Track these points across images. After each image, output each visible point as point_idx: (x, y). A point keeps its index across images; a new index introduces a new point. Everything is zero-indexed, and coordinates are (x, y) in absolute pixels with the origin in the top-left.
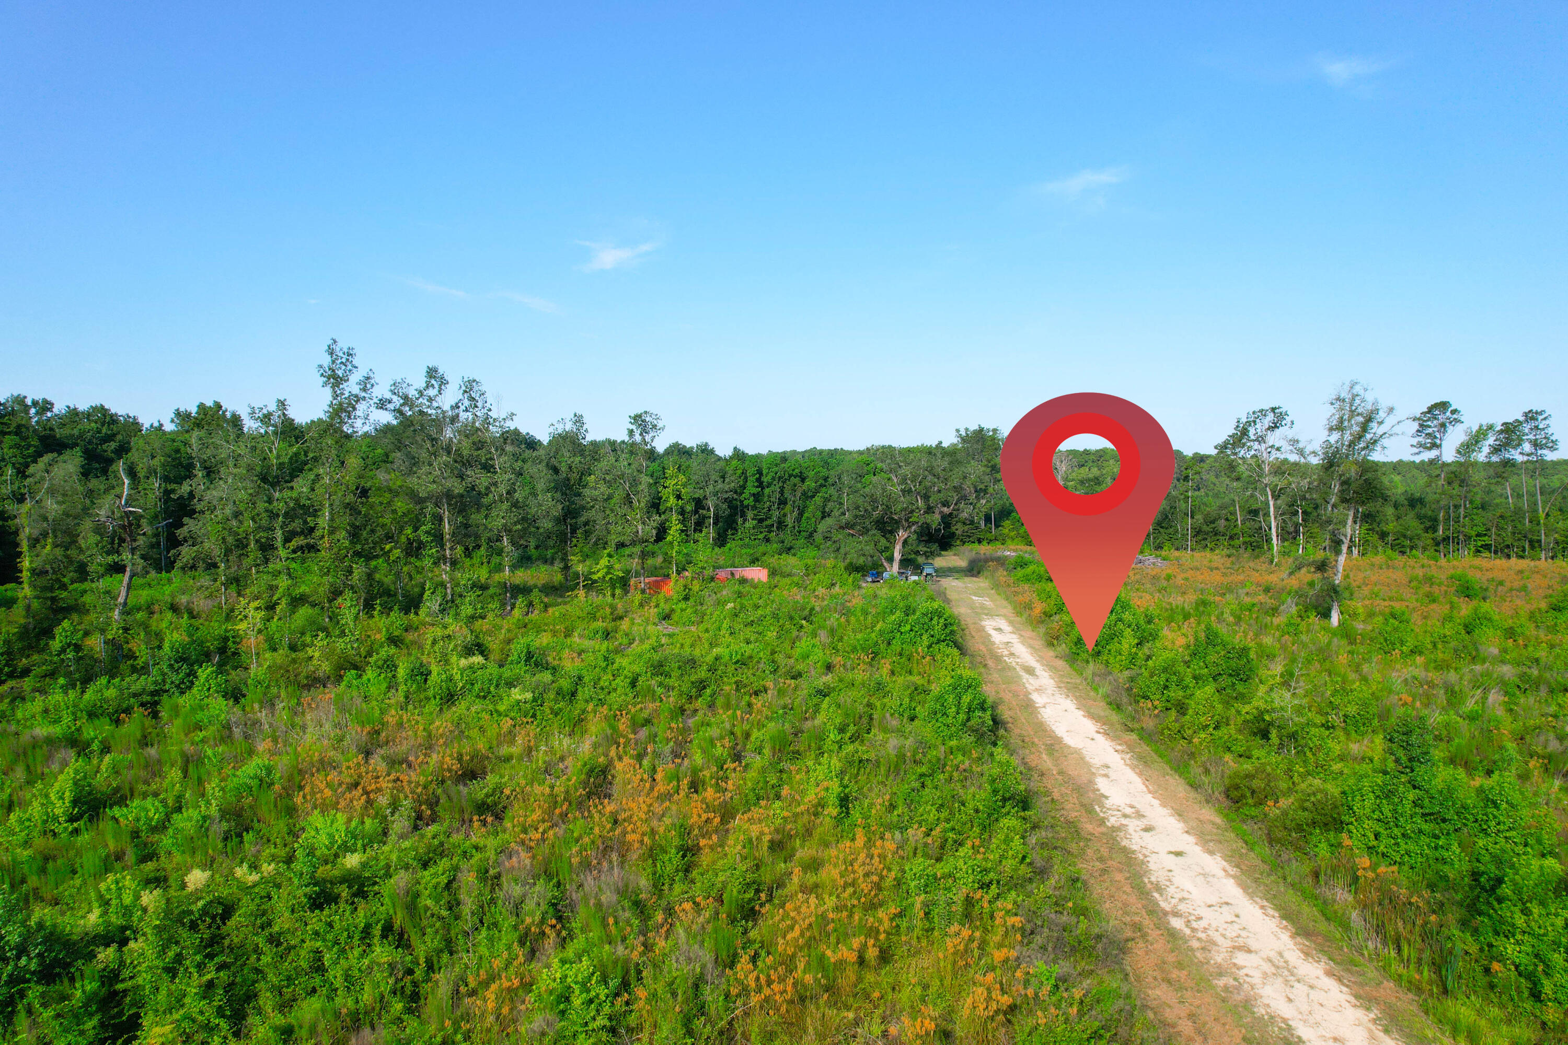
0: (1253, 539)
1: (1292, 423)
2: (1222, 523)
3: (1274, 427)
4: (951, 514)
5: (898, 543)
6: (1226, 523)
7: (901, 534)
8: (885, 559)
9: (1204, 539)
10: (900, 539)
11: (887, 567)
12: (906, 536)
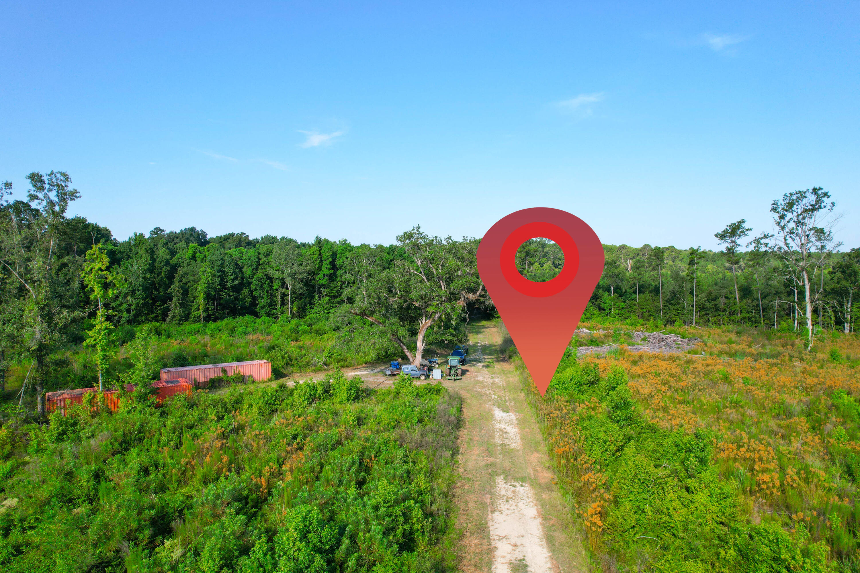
0: (750, 315)
1: (833, 204)
2: (722, 300)
3: (814, 208)
4: (477, 300)
5: (421, 332)
6: (726, 301)
7: (424, 322)
8: (408, 349)
9: (707, 314)
10: (423, 327)
11: (410, 357)
12: (429, 324)
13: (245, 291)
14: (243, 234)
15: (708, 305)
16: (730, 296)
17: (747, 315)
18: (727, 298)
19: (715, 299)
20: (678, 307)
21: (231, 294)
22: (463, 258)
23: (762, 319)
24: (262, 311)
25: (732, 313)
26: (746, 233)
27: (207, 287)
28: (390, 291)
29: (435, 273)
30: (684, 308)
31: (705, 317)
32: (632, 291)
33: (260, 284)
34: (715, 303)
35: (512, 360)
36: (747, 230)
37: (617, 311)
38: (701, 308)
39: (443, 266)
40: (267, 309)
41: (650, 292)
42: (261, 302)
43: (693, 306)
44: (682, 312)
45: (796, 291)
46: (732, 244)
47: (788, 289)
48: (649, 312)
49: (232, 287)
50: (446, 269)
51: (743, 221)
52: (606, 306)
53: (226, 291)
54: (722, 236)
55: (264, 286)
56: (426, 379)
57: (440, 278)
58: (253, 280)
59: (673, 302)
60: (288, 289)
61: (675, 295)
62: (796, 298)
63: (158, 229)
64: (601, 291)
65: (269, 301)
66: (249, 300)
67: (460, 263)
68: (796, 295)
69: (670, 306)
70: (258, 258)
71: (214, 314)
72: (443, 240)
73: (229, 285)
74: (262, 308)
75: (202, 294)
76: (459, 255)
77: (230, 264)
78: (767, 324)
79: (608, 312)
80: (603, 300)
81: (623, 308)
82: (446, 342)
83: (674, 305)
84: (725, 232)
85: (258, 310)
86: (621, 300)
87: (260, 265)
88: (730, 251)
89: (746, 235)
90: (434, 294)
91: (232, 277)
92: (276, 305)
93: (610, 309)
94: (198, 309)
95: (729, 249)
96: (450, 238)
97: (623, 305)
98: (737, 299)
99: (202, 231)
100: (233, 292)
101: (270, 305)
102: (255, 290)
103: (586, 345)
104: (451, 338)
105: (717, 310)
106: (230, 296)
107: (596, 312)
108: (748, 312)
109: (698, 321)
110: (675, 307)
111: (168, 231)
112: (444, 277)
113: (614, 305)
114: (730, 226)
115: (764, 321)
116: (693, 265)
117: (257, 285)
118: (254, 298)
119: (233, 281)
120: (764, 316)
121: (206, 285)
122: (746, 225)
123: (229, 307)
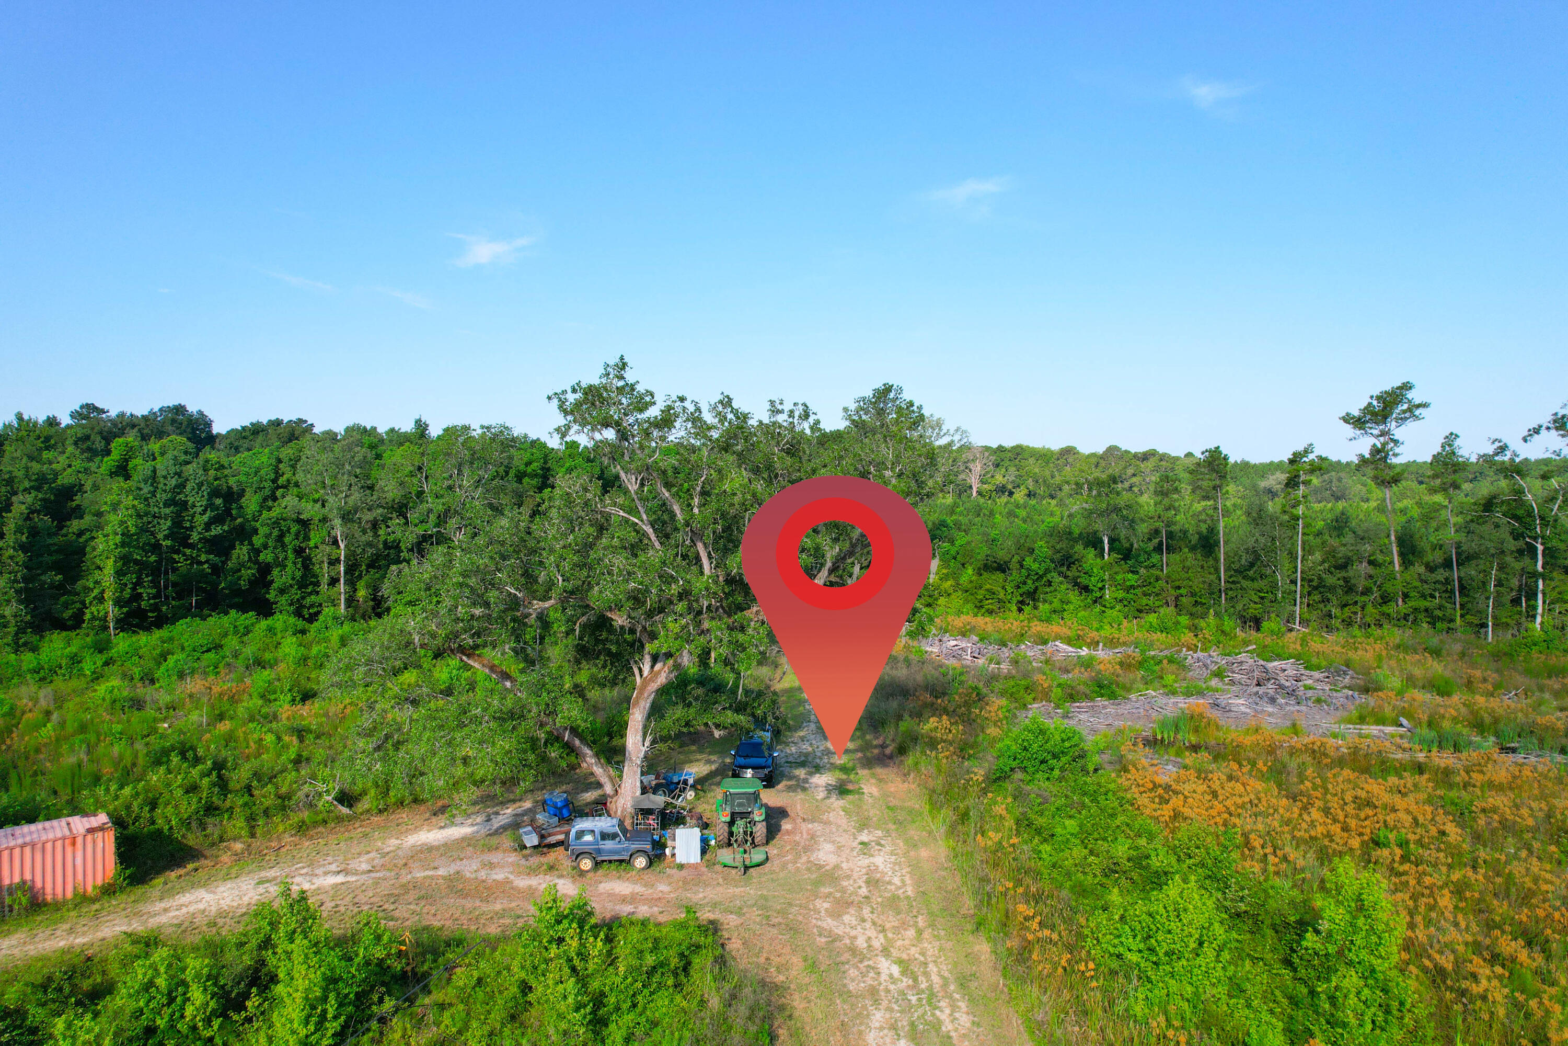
5: (637, 703)
6: (1371, 570)
7: (646, 669)
8: (597, 755)
9: (1325, 601)
10: (646, 683)
11: (604, 780)
12: (662, 679)
13: (241, 552)
14: (301, 421)
15: (1330, 580)
16: (1380, 558)
17: (1423, 604)
18: (1371, 563)
19: (1344, 567)
20: (1261, 584)
21: (203, 558)
22: (770, 467)
23: (1459, 613)
24: (283, 600)
25: (1386, 599)
26: (1417, 412)
27: (123, 544)
28: (529, 577)
29: (680, 516)
30: (1274, 586)
31: (1321, 606)
32: (1150, 546)
33: (276, 533)
34: (1344, 574)
35: (910, 760)
36: (1418, 406)
37: (1121, 594)
38: (1316, 586)
39: (704, 493)
40: (295, 594)
41: (1193, 549)
42: (279, 578)
43: (1294, 582)
44: (1270, 596)
45: (1540, 548)
46: (1382, 439)
47: (1521, 544)
48: (1193, 594)
49: (203, 540)
50: (714, 505)
51: (1407, 386)
52: (1093, 582)
53: (188, 551)
54: (1358, 422)
55: (287, 540)
56: (650, 864)
57: (696, 535)
58: (258, 525)
59: (1251, 573)
60: (338, 547)
61: (1258, 557)
62: (1540, 563)
63: (91, 408)
64: (1079, 548)
65: (298, 574)
66: (248, 573)
67: (759, 486)
68: (1540, 557)
69: (1245, 583)
70: (277, 472)
71: (155, 608)
72: (705, 408)
73: (195, 537)
74: (282, 591)
75: (110, 562)
76: (758, 458)
77: (200, 485)
78: (1470, 624)
79: (1098, 594)
80: (1086, 567)
81: (1132, 587)
82: (717, 734)
83: (1253, 580)
84: (1368, 409)
85: (271, 596)
86: (1126, 567)
87: (278, 487)
88: (1379, 455)
89: (1417, 418)
90: (675, 589)
91: (206, 518)
92: (318, 584)
93: (1101, 589)
94: (101, 599)
95: (1375, 451)
96: (727, 402)
97: (1132, 579)
98: (1397, 567)
99: (201, 413)
100: (207, 553)
101: (302, 585)
102: (266, 546)
103: (1087, 697)
104: (730, 717)
105: (1349, 588)
106: (200, 563)
107: (1074, 597)
108: (1424, 596)
109: (1306, 616)
110: (1256, 585)
111: (113, 413)
112: (709, 532)
113: (1112, 578)
114: (1378, 398)
115: (1462, 616)
116: (1296, 485)
117: (268, 536)
118: (265, 570)
119: (208, 527)
120: (1462, 606)
121: (118, 539)
122: (1415, 396)
123: (199, 589)
